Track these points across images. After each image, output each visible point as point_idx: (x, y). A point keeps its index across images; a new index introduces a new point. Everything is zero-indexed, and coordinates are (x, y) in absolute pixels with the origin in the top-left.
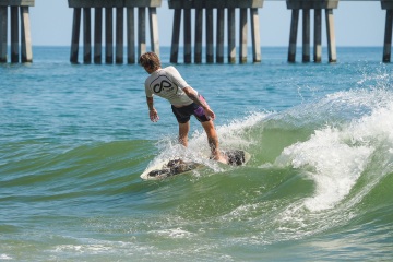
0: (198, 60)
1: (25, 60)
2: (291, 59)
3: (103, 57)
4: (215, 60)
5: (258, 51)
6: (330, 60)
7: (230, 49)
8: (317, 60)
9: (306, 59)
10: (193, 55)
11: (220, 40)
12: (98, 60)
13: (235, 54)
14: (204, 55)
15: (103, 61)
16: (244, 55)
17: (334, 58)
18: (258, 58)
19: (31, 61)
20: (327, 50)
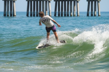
0: (62, 16)
1: (14, 15)
2: (88, 15)
3: (36, 15)
4: (67, 15)
5: (79, 13)
6: (99, 15)
7: (71, 13)
8: (95, 15)
9: (92, 15)
10: (60, 14)
11: (68, 10)
12: (34, 16)
13: (72, 14)
14: (64, 14)
15: (36, 16)
16: (75, 14)
17: (100, 15)
18: (79, 15)
19: (16, 16)
20: (98, 13)
